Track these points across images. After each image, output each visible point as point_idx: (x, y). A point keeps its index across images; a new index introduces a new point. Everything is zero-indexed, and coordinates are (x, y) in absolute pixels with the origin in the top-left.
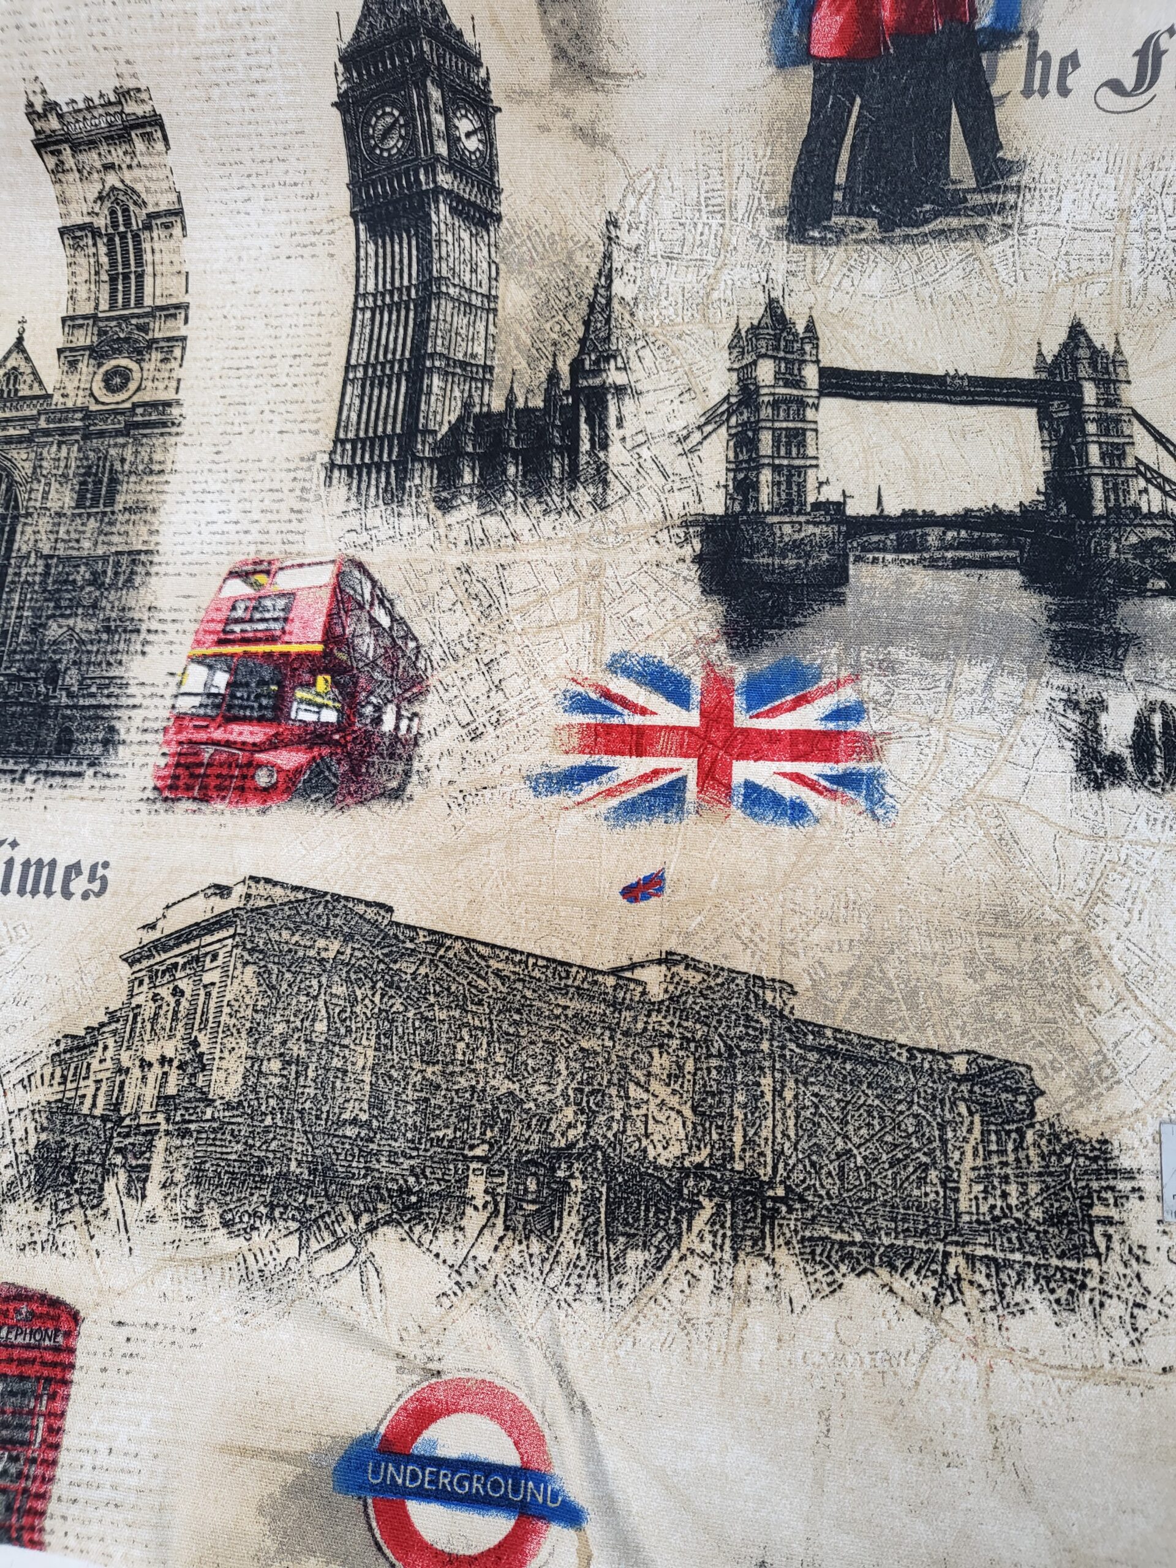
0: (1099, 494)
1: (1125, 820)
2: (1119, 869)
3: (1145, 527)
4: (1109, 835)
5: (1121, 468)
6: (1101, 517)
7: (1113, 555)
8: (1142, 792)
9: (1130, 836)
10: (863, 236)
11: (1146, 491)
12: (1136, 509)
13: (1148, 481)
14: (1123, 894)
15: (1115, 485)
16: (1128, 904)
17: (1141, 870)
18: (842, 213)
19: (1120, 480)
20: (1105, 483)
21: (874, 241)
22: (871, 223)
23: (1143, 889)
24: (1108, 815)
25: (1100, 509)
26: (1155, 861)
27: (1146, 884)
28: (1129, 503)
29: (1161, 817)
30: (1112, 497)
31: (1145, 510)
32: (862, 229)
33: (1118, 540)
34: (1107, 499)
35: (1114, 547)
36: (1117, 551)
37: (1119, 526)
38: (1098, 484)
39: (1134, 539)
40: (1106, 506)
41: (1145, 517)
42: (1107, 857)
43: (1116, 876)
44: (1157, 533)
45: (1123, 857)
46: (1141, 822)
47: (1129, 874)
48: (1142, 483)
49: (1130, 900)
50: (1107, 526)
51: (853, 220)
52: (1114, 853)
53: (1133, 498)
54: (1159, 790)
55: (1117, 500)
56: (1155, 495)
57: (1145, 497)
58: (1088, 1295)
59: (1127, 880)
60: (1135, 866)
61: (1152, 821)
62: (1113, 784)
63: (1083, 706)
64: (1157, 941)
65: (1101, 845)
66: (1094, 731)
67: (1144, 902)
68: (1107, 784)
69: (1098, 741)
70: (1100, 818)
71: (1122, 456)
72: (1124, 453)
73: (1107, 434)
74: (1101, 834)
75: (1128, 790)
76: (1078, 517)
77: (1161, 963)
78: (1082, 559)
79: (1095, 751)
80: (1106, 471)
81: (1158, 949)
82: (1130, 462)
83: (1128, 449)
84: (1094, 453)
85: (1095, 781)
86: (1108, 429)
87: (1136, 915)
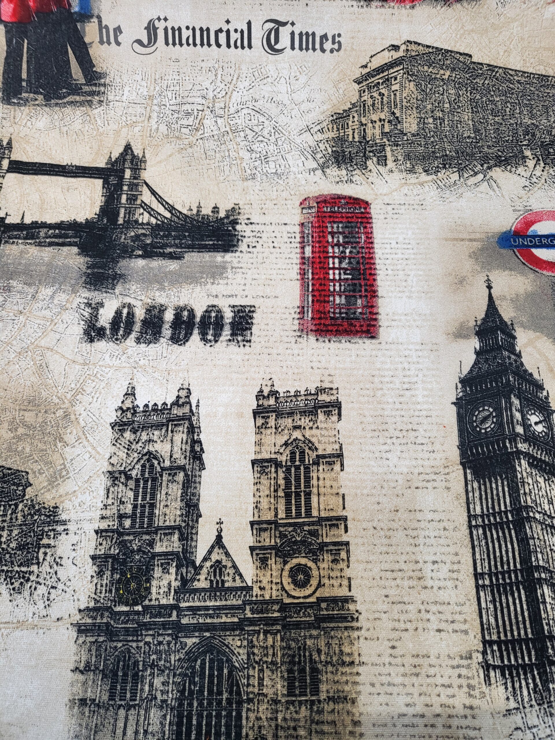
0: (122, 215)
1: (100, 356)
2: (92, 378)
3: (138, 229)
4: (91, 363)
5: (134, 204)
6: (121, 224)
7: (122, 240)
8: (111, 343)
9: (101, 363)
10: (37, 102)
11: (143, 214)
12: (136, 221)
13: (144, 210)
14: (91, 389)
15: (130, 211)
16: (93, 394)
17: (102, 378)
18: (27, 92)
19: (132, 209)
20: (126, 210)
21: (42, 105)
22: (40, 97)
23: (101, 387)
24: (93, 354)
25: (121, 221)
26: (110, 374)
27: (103, 384)
28: (134, 219)
29: (116, 354)
30: (127, 216)
31: (140, 222)
32: (36, 100)
33: (125, 234)
34: (125, 217)
35: (123, 237)
36: (125, 239)
37: (127, 228)
38: (122, 211)
39: (133, 234)
40: (124, 220)
41: (140, 224)
42: (88, 373)
43: (90, 381)
44: (143, 231)
45: (95, 372)
46: (107, 356)
47: (97, 380)
48: (142, 210)
49: (94, 393)
50: (123, 228)
51: (32, 95)
52: (91, 371)
53: (136, 217)
54: (118, 342)
55: (129, 218)
56: (146, 215)
57: (141, 216)
58: (30, 584)
59: (94, 383)
60: (99, 377)
61: (112, 356)
62: (98, 340)
63: (93, 306)
64: (102, 411)
65: (86, 367)
66: (96, 316)
67: (100, 393)
68: (96, 340)
69: (97, 321)
70: (89, 356)
71: (136, 200)
72: (137, 198)
73: (131, 191)
74: (88, 362)
75: (105, 343)
76: (111, 225)
77: (102, 421)
78: (107, 242)
79: (94, 325)
80: (127, 206)
81: (102, 414)
82: (139, 202)
83: (139, 197)
84: (124, 198)
85: (91, 339)
86: (132, 189)
87: (95, 399)
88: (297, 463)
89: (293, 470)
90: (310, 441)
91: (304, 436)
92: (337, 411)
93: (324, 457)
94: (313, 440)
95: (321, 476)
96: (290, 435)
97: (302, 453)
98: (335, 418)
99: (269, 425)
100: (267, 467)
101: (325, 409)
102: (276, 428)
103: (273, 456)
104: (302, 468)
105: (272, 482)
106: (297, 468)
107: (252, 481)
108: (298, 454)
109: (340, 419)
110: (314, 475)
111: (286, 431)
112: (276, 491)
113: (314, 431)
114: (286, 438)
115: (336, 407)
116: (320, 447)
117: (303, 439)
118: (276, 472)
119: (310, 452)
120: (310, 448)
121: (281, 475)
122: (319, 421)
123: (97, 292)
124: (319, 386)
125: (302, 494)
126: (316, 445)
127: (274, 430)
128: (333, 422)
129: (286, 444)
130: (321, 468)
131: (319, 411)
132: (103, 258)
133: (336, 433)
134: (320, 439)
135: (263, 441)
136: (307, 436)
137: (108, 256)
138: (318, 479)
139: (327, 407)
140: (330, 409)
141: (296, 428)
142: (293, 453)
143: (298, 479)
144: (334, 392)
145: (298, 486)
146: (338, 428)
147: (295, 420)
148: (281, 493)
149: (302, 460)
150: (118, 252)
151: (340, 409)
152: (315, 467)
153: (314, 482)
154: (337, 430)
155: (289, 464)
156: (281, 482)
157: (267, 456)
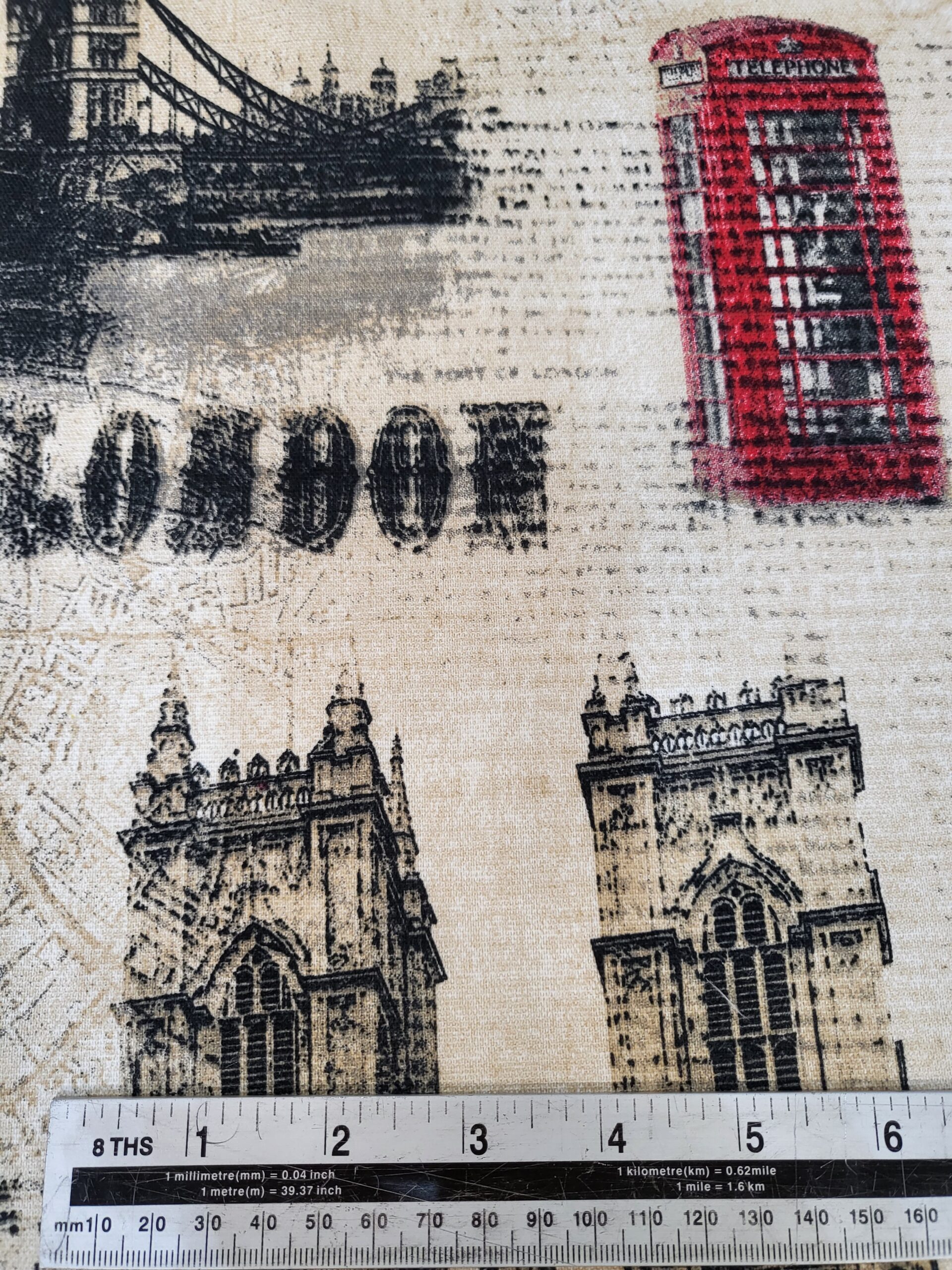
0: (80, 108)
1: (60, 602)
2: (42, 680)
3: (141, 154)
4: (34, 626)
5: (116, 70)
6: (81, 141)
7: (91, 197)
8: (92, 556)
9: (65, 626)
11: (148, 102)
12: (131, 129)
13: (153, 87)
14: (44, 719)
15: (105, 95)
16: (51, 736)
17: (75, 679)
19: (113, 87)
20: (91, 91)
23: (76, 708)
24: (36, 595)
25: (79, 130)
26: (99, 662)
27: (81, 700)
28: (122, 121)
29: (111, 592)
30: (99, 112)
31: (144, 130)
33: (100, 176)
34: (91, 115)
35: (94, 184)
36: (99, 191)
37: (103, 154)
38: (80, 95)
39: (123, 173)
40: (89, 127)
41: (144, 140)
42: (26, 662)
43: (37, 692)
44: (157, 163)
45: (50, 659)
46: (83, 600)
47: (58, 687)
48: (143, 91)
49: (53, 730)
50: (88, 154)
52: (37, 656)
53: (128, 112)
54: (115, 550)
55: (105, 116)
56: (161, 106)
57: (145, 110)
59: (52, 697)
60: (65, 673)
61: (98, 600)
62: (49, 545)
63: (19, 427)
64: (88, 791)
65: (19, 643)
66: (32, 464)
67: (75, 730)
68: (40, 546)
69: (36, 480)
70: (23, 601)
71: (120, 53)
72: (123, 48)
73: (103, 23)
74: (22, 625)
75: (71, 553)
76: (47, 143)
77: (90, 827)
78: (44, 204)
79: (30, 495)
80: (94, 75)
81: (88, 804)
82: (131, 61)
83: (129, 42)
84: (80, 49)
85: (23, 543)
86: (104, 15)
87: (60, 752)
88: (741, 944)
89: (729, 966)
90: (774, 868)
91: (752, 849)
92: (847, 758)
93: (823, 917)
94: (785, 861)
95: (822, 984)
96: (709, 847)
97: (754, 908)
98: (843, 783)
99: (636, 818)
100: (644, 962)
101: (811, 755)
102: (659, 827)
103: (662, 924)
104: (757, 958)
105: (668, 1011)
106: (743, 960)
107: (602, 1012)
108: (739, 912)
109: (859, 786)
110: (798, 980)
111: (693, 836)
112: (681, 1041)
113: (784, 831)
114: (694, 859)
115: (844, 743)
116: (809, 885)
117: (749, 860)
118: (677, 977)
119: (779, 906)
120: (776, 892)
121: (694, 988)
122: (793, 797)
123: (26, 381)
124: (783, 675)
125: (767, 1048)
126: (795, 877)
127: (654, 834)
128: (839, 798)
129: (698, 880)
130: (818, 957)
131: (792, 762)
132: (34, 262)
133: (854, 834)
134: (807, 856)
135: (622, 873)
136: (761, 849)
137: (50, 251)
138: (813, 994)
139: (816, 745)
140: (827, 752)
141: (725, 821)
142: (723, 910)
143: (747, 998)
144: (833, 693)
145: (750, 1021)
146: (858, 817)
147: (720, 796)
148: (699, 1049)
149: (755, 933)
150: (83, 236)
151: (855, 750)
152: (799, 955)
153: (801, 1005)
154: (854, 824)
155: (714, 947)
156: (696, 1010)
157: (640, 924)
